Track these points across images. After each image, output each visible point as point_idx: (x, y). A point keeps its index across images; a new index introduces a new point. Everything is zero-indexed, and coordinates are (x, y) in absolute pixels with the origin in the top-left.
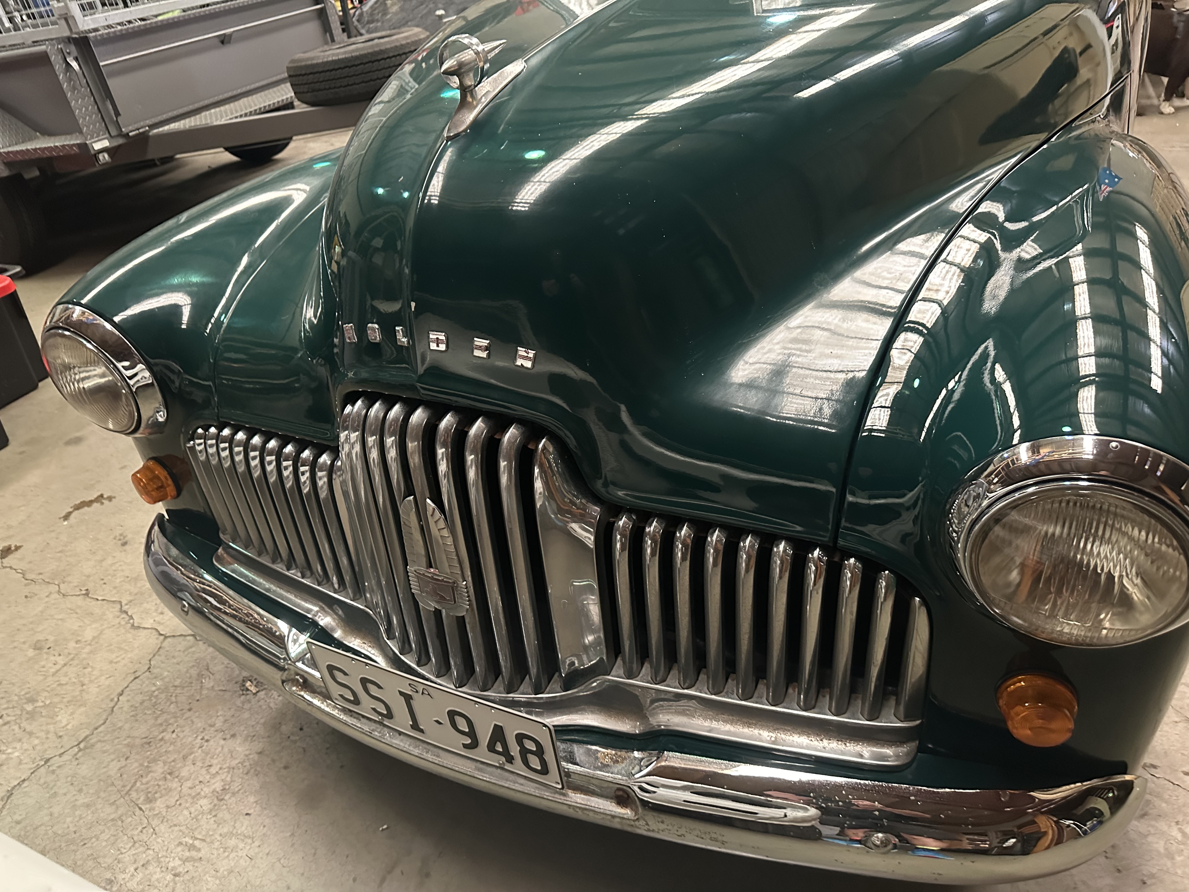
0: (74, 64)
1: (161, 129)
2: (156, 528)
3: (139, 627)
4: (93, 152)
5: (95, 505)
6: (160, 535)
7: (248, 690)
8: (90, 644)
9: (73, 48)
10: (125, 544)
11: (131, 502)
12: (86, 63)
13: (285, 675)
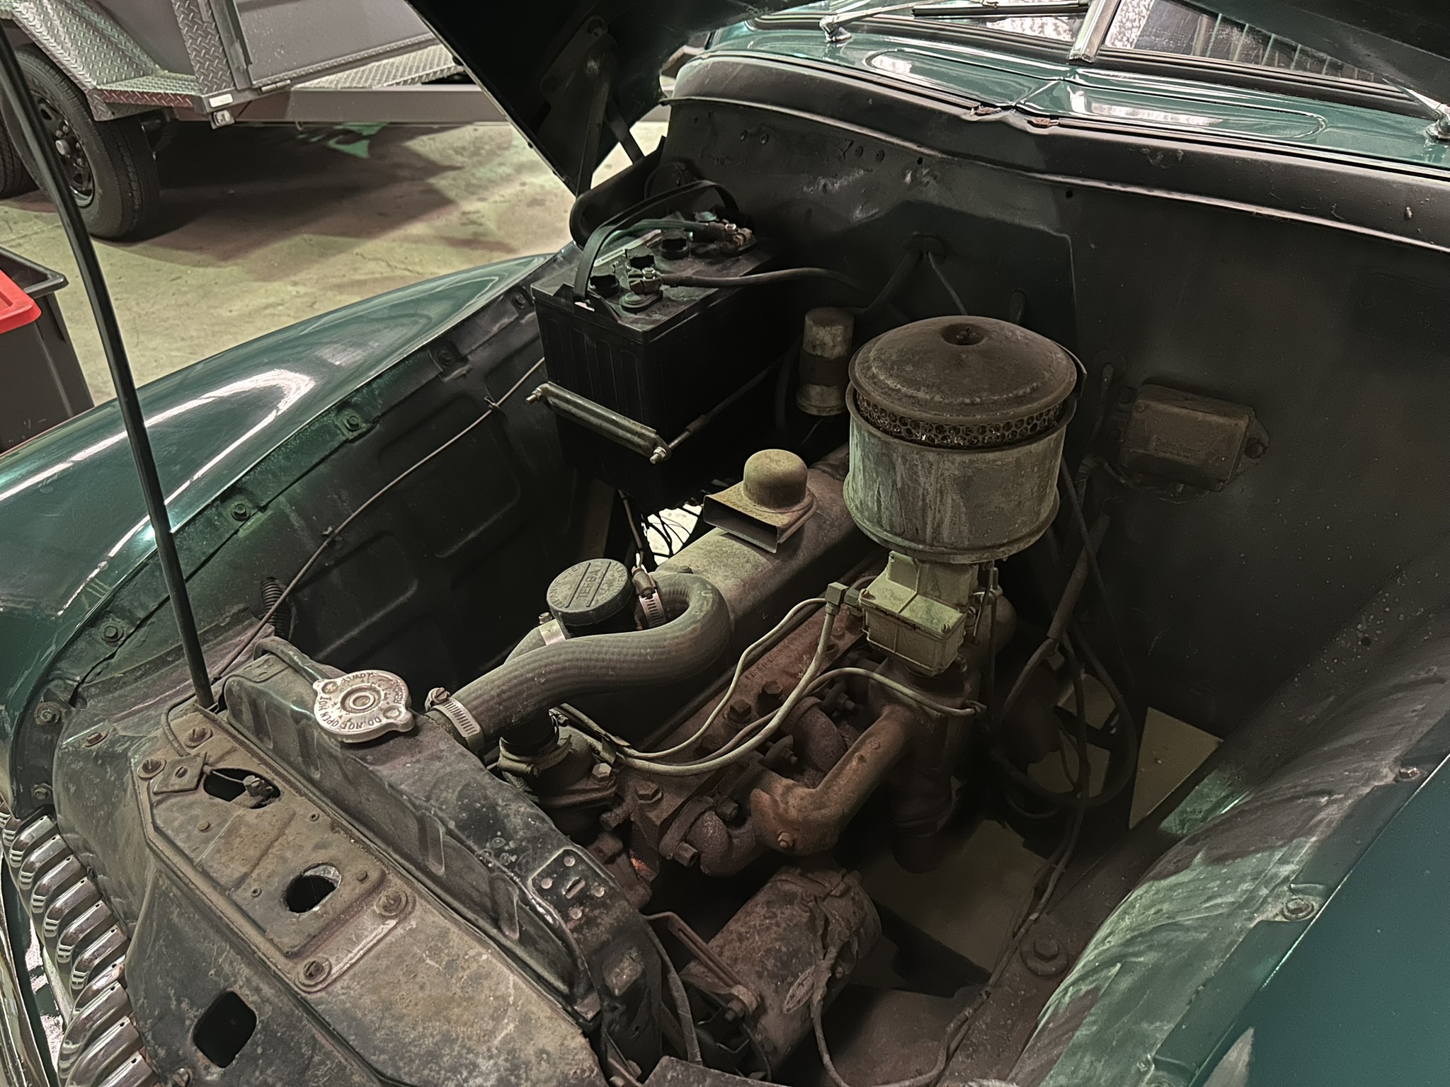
1: (307, 84)
4: (208, 110)
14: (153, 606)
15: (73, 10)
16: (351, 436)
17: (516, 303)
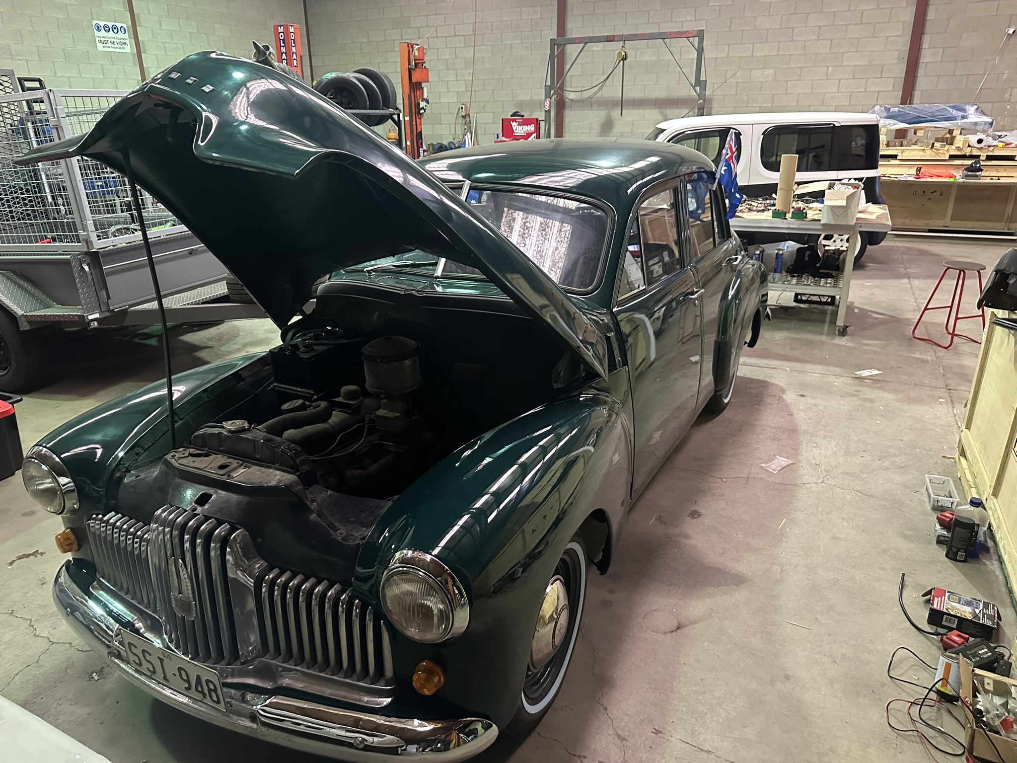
0: (86, 268)
1: (136, 308)
2: (64, 567)
3: (38, 636)
4: (87, 321)
5: (32, 557)
6: (65, 571)
7: (93, 678)
8: (5, 644)
9: (88, 259)
10: (43, 584)
11: (54, 557)
12: (95, 266)
13: (110, 650)
14: (150, 444)
15: (7, 277)
16: (207, 400)
17: (262, 364)
